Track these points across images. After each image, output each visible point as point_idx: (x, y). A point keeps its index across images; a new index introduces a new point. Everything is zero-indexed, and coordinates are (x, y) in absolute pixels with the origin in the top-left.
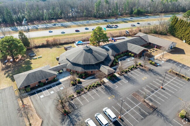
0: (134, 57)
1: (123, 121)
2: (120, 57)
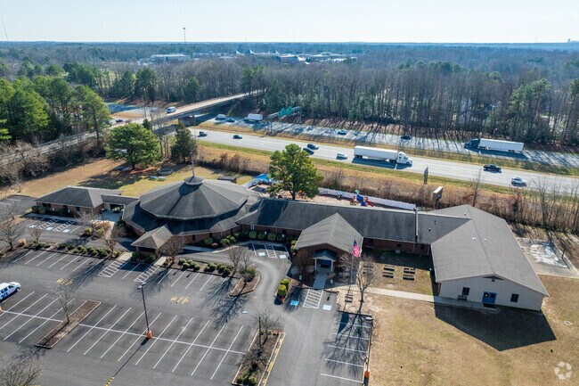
2: (260, 236)
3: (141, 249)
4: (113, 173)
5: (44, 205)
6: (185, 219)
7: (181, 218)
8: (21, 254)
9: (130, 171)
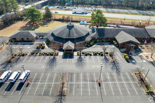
0: (115, 45)
1: (27, 86)
2: (101, 41)
3: (66, 50)
4: (28, 25)
5: (13, 39)
6: (75, 38)
7: (74, 38)
8: (18, 58)
9: (33, 24)
